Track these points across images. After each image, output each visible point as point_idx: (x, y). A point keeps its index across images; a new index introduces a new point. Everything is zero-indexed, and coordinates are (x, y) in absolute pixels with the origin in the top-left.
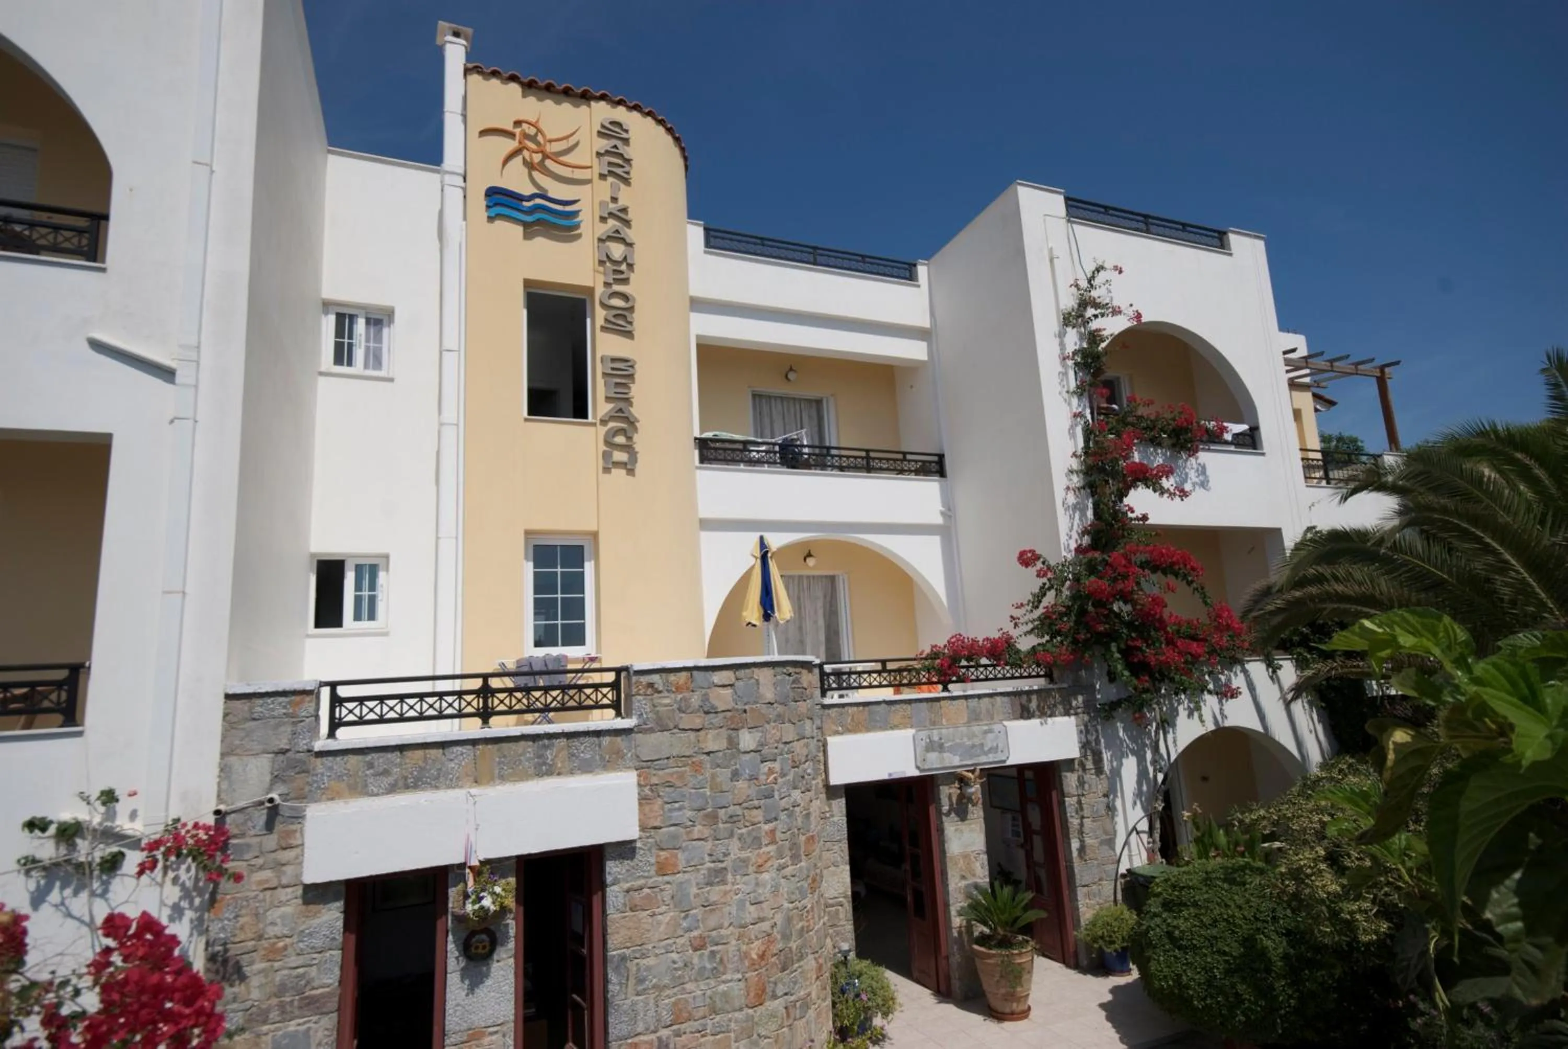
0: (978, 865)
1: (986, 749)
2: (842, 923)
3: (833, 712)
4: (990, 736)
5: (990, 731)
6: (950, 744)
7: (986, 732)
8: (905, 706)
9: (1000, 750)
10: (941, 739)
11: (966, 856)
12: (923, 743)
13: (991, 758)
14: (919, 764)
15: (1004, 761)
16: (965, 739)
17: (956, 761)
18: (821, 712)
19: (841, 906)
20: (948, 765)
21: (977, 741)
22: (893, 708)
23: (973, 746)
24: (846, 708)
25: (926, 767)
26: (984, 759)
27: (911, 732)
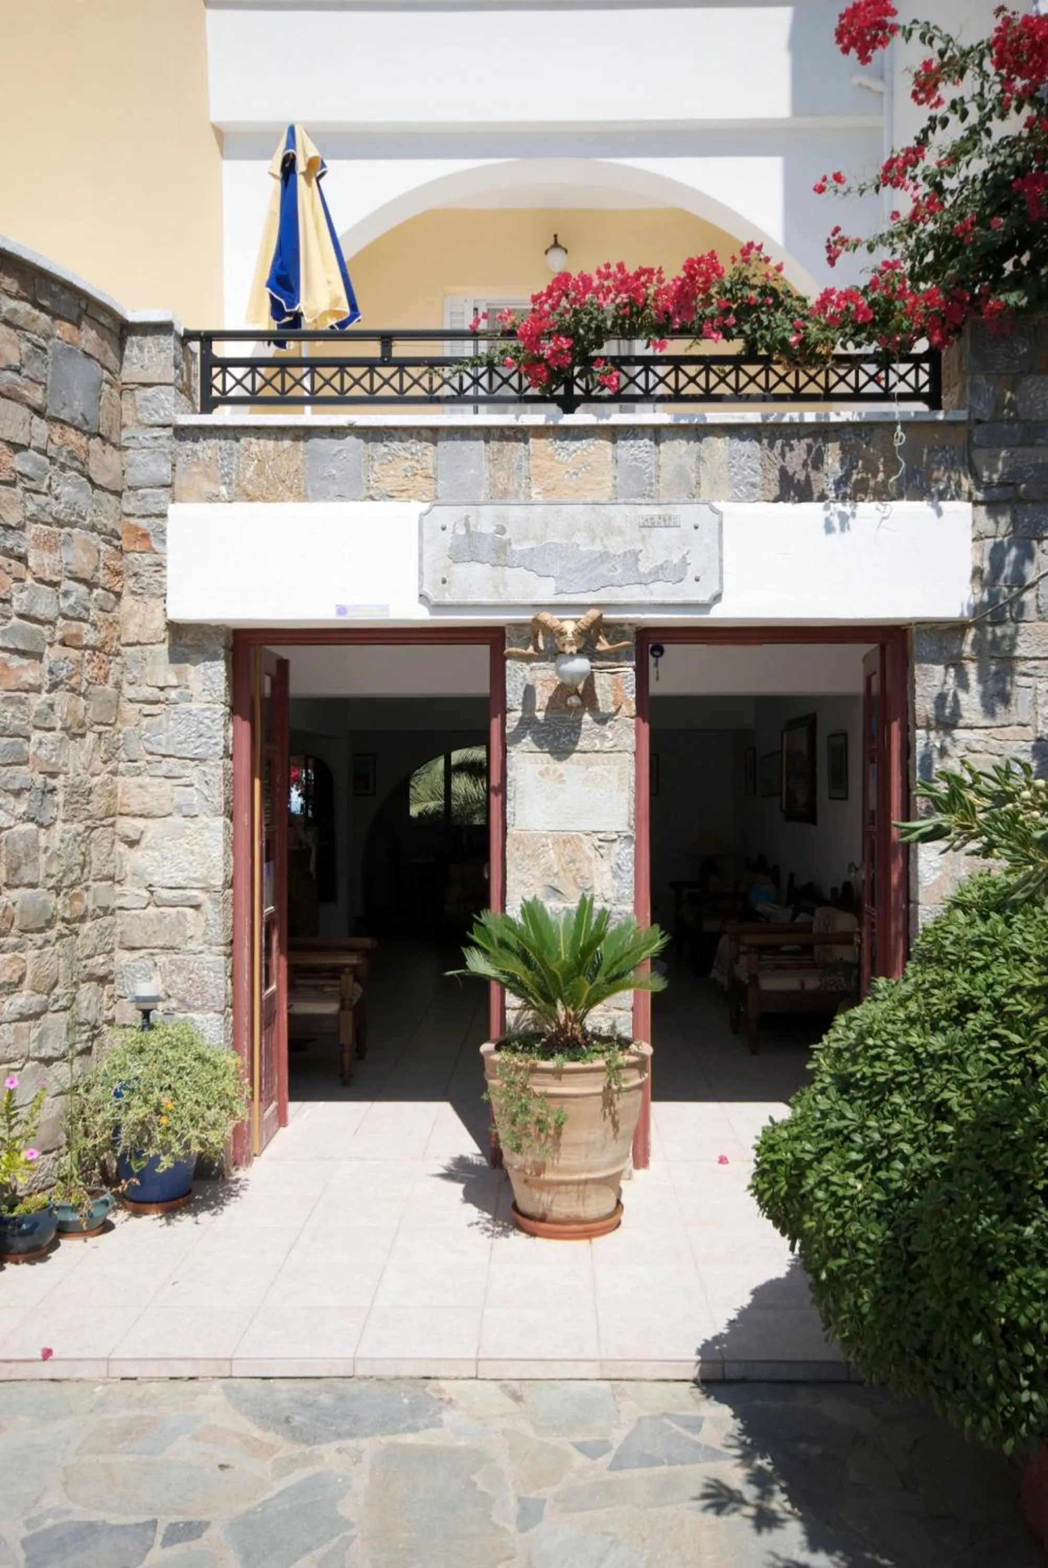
0: (605, 867)
1: (644, 567)
2: (193, 945)
3: (207, 448)
4: (664, 534)
5: (668, 522)
6: (528, 545)
7: (650, 524)
8: (416, 446)
9: (691, 572)
10: (502, 530)
11: (566, 841)
12: (447, 536)
13: (660, 592)
14: (426, 590)
15: (705, 607)
16: (580, 538)
17: (545, 592)
18: (175, 444)
19: (197, 907)
20: (517, 599)
21: (616, 545)
22: (381, 448)
23: (605, 557)
24: (244, 441)
25: (448, 599)
26: (635, 594)
27: (417, 507)
